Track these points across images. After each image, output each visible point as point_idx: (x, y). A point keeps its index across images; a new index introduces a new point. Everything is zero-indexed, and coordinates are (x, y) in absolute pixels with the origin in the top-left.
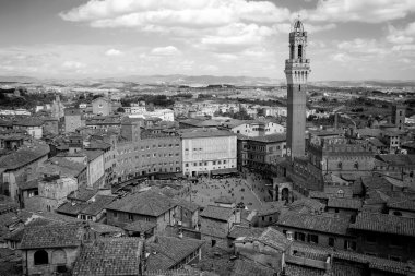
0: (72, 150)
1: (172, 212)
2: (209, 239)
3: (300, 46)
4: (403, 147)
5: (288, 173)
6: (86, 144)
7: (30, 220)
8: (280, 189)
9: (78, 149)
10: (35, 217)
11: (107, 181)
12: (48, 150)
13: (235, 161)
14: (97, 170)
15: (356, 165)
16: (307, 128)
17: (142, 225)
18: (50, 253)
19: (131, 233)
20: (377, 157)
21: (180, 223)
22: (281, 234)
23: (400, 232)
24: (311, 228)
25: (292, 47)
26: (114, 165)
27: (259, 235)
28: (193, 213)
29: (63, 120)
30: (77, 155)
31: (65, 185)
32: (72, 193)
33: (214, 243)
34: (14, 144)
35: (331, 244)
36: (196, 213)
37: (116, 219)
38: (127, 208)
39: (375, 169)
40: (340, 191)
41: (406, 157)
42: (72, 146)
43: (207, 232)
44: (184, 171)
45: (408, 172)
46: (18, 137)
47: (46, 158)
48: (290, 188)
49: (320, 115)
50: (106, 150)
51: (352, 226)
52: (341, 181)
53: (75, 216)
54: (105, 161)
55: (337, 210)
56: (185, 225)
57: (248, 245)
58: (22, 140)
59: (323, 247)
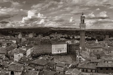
0: (23, 47)
1: (48, 64)
2: (58, 72)
3: (83, 20)
4: (109, 45)
5: (81, 54)
6: (26, 45)
7: (11, 63)
8: (79, 58)
9: (24, 47)
10: (13, 63)
11: (31, 55)
12: (17, 46)
13: (66, 51)
14: (29, 52)
15: (98, 51)
16: (85, 41)
17: (39, 68)
18: (14, 72)
19: (36, 69)
20: (103, 48)
21: (50, 67)
22: (78, 70)
23: (108, 66)
24: (86, 68)
25: (81, 20)
26: (33, 51)
27: (72, 71)
28: (54, 65)
29: (21, 39)
30: (24, 48)
31: (20, 56)
32: (22, 58)
33: (60, 73)
34: (9, 44)
35: (92, 71)
36: (55, 65)
37: (33, 65)
38: (36, 63)
39: (102, 51)
40: (94, 58)
41: (109, 48)
42: (23, 45)
43: (58, 70)
44: (52, 53)
45: (110, 51)
46: (10, 42)
47: (16, 48)
48: (81, 58)
49: (89, 38)
50: (31, 47)
51: (97, 66)
52: (94, 55)
53: (22, 64)
54: (31, 50)
55: (93, 63)
56: (52, 68)
57: (69, 73)
58: (11, 43)
59: (89, 73)
